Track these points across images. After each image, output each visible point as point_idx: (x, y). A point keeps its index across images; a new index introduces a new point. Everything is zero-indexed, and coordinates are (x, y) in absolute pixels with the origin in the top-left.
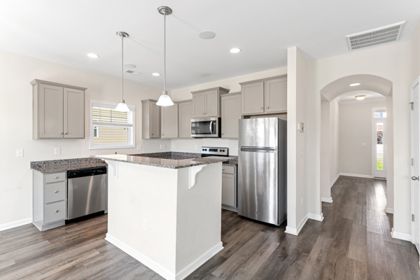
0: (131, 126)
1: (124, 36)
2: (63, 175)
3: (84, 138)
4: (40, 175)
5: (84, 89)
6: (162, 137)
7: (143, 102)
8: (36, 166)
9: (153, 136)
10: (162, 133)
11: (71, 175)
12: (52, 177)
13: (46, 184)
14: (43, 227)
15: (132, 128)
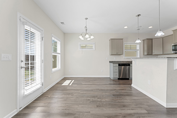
0: (138, 50)
1: (139, 16)
2: (117, 65)
3: (122, 54)
4: (112, 64)
5: (122, 39)
6: (153, 54)
7: (143, 40)
8: (110, 62)
9: (149, 54)
10: (153, 52)
11: (119, 65)
12: (115, 65)
13: (113, 67)
14: (113, 78)
15: (138, 51)
